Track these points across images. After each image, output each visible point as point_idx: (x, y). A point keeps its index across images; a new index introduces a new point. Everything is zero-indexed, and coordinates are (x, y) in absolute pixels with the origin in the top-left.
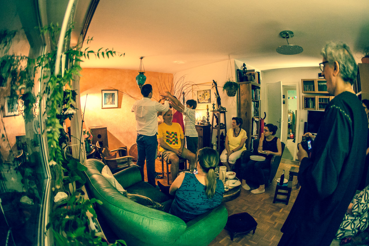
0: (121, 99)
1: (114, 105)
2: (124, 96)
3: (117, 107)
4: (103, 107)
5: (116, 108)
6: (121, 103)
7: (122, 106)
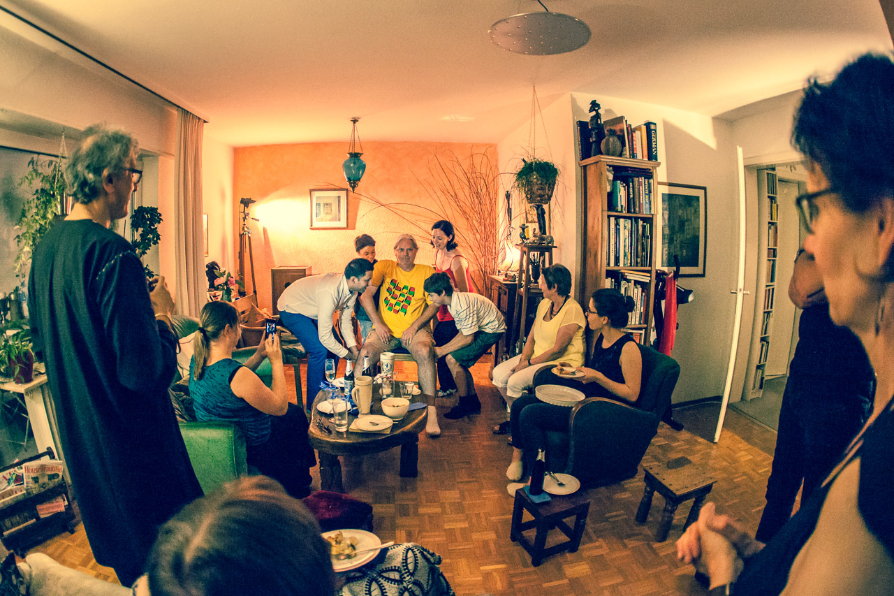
0: (357, 209)
1: (338, 222)
2: (361, 201)
3: (346, 226)
4: (314, 226)
5: (344, 228)
6: (356, 219)
7: (357, 225)
